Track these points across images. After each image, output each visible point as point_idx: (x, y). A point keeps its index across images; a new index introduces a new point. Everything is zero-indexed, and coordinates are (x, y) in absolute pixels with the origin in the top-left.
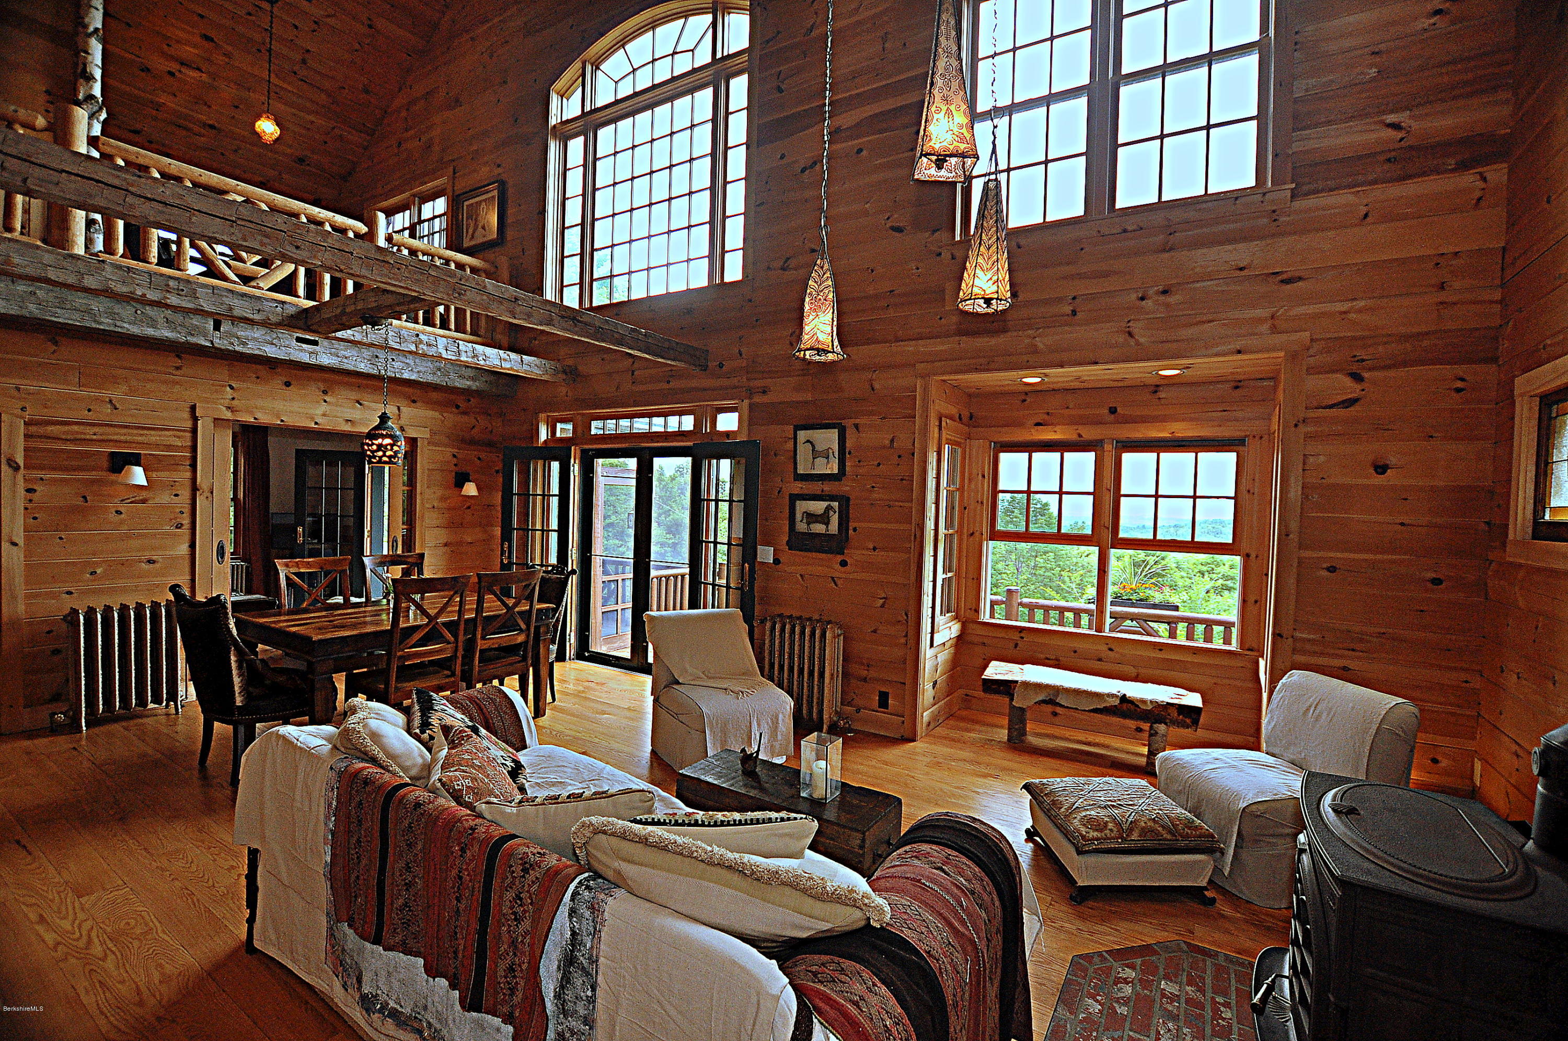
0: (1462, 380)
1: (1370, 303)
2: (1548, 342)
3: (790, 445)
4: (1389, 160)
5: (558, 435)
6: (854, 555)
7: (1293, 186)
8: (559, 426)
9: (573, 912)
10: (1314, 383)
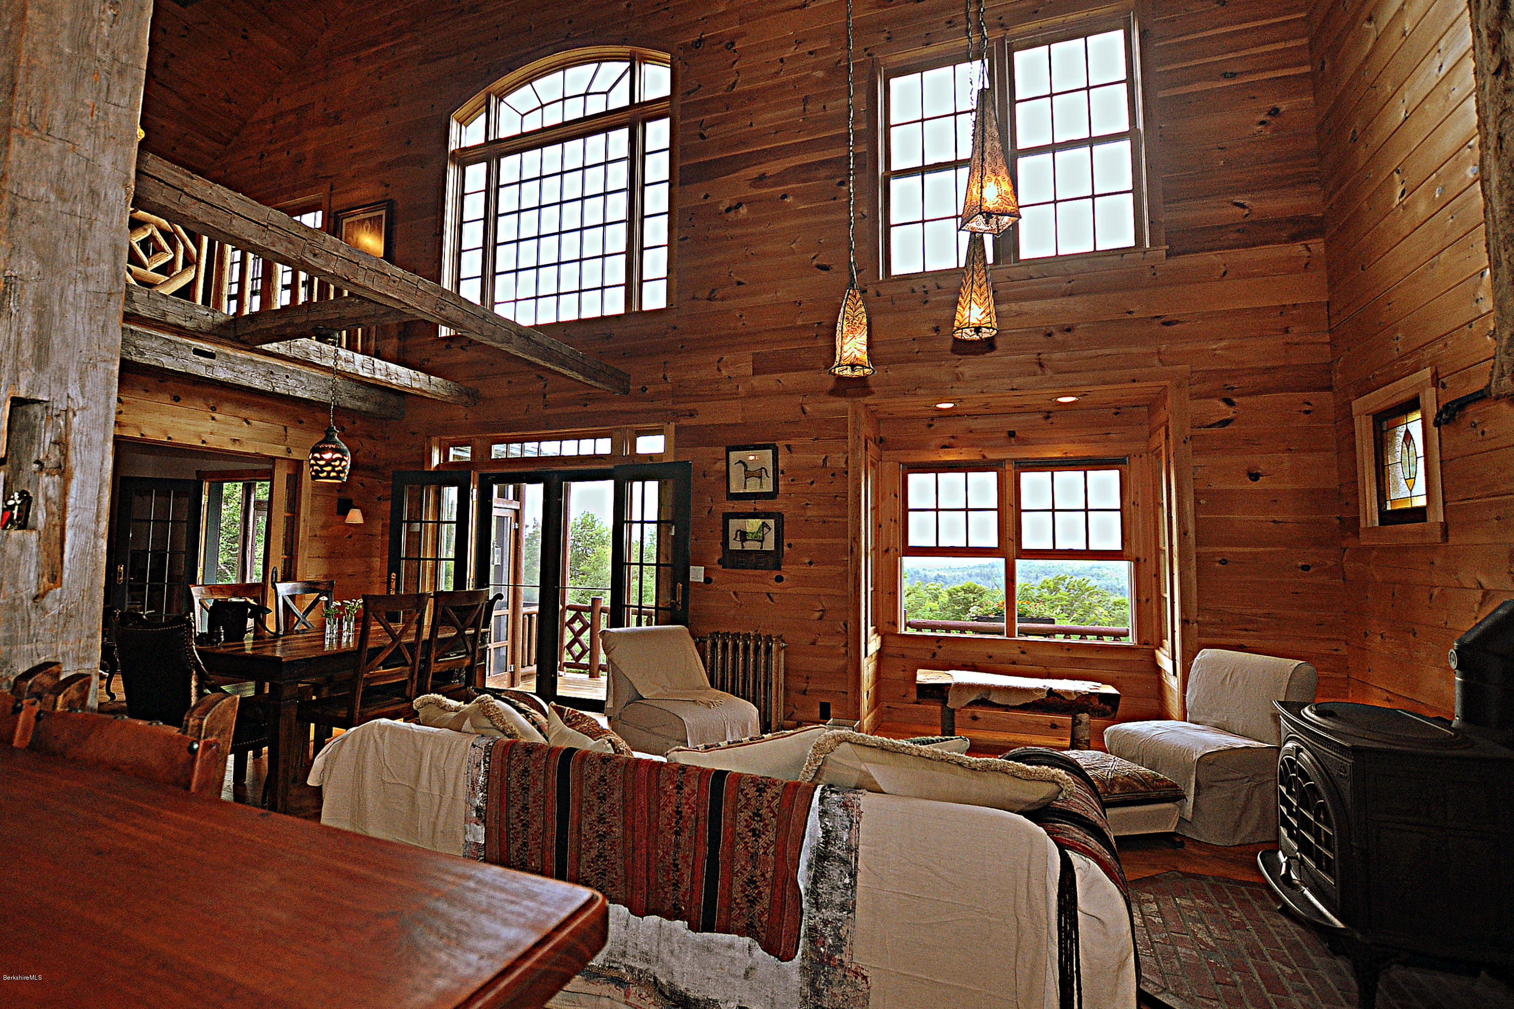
0: (1308, 404)
1: (1235, 342)
2: (1377, 373)
3: (721, 465)
4: (1238, 231)
5: (451, 459)
6: (788, 570)
7: (1167, 247)
8: (452, 451)
9: (823, 814)
10: (1197, 407)
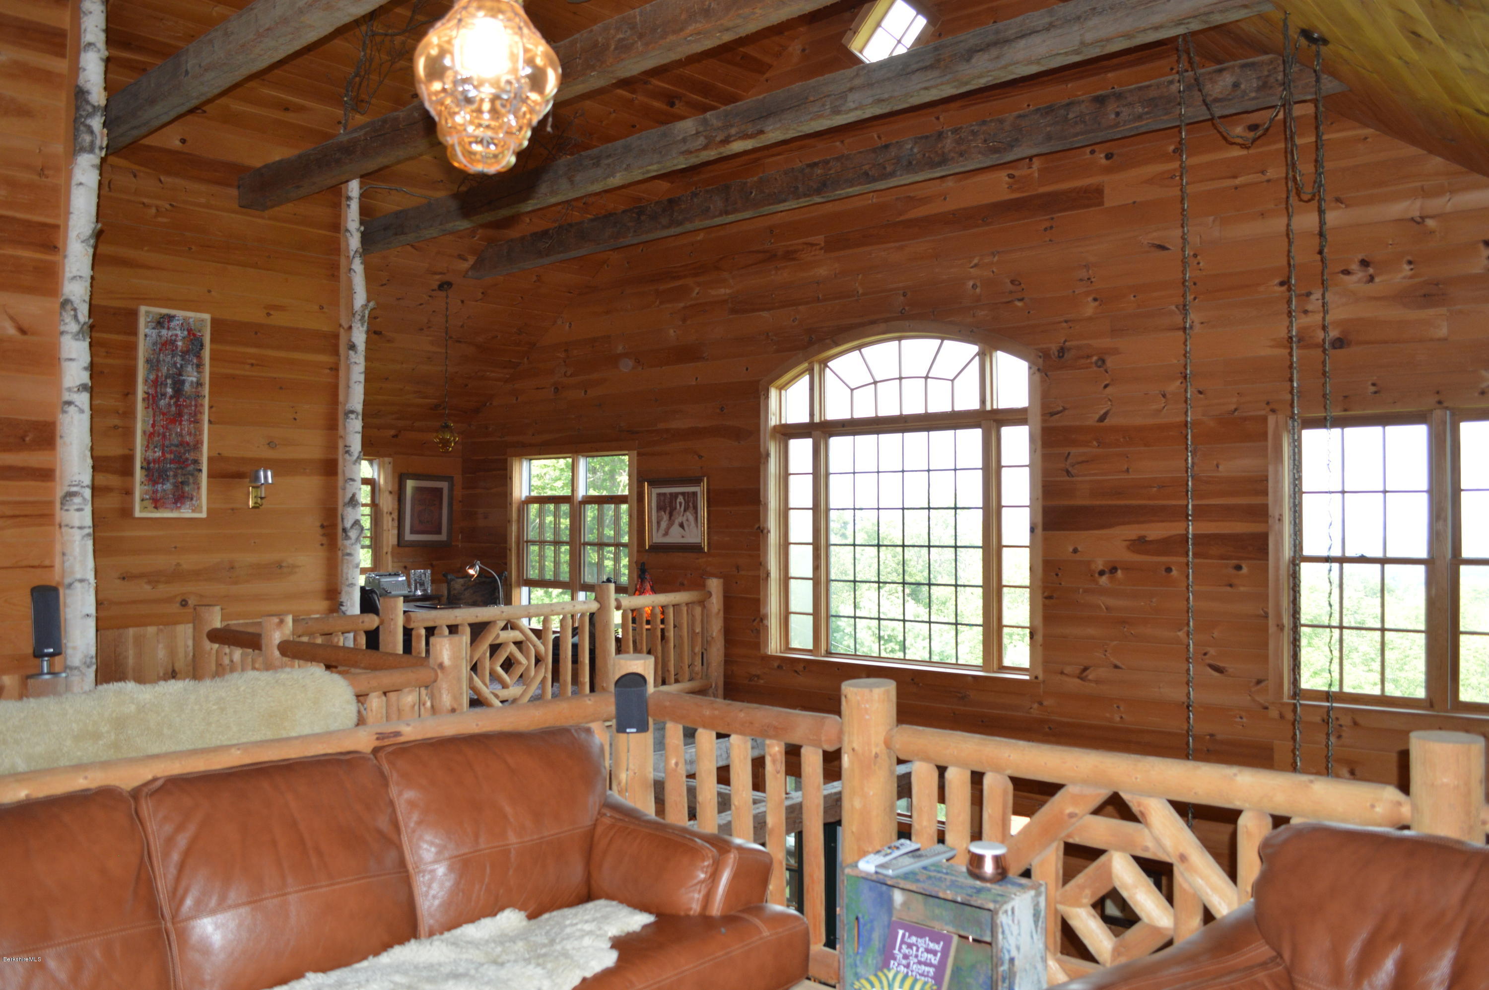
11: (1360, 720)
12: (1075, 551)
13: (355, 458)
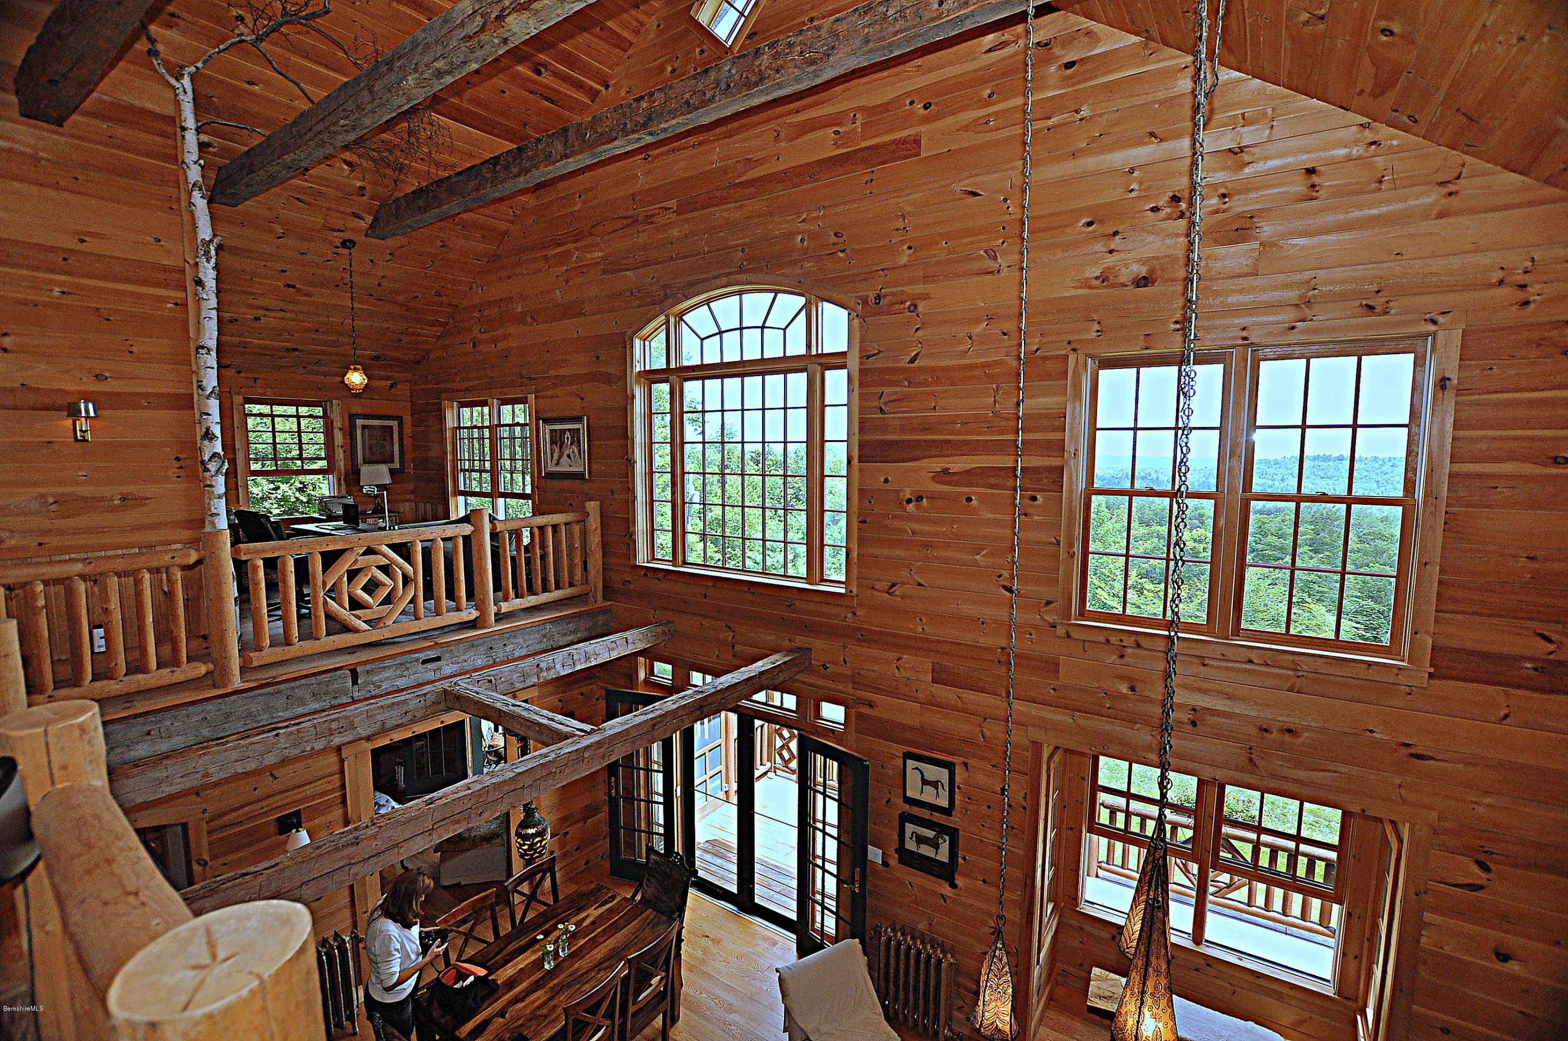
3: (898, 769)
4: (1536, 668)
5: (656, 674)
6: (963, 882)
7: (1432, 669)
8: (657, 664)
10: (1441, 860)
11: (1142, 642)
12: (886, 481)
13: (208, 393)
